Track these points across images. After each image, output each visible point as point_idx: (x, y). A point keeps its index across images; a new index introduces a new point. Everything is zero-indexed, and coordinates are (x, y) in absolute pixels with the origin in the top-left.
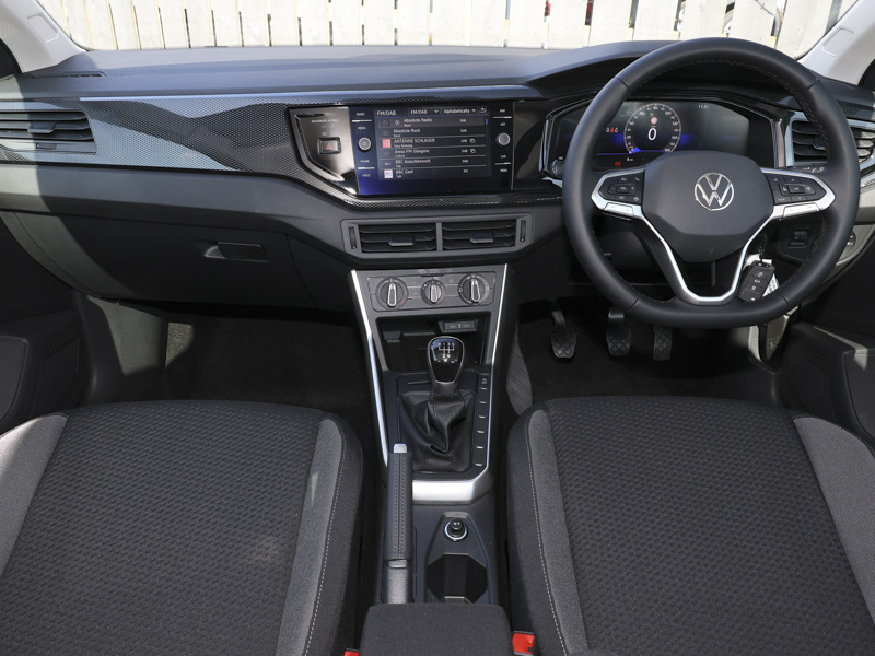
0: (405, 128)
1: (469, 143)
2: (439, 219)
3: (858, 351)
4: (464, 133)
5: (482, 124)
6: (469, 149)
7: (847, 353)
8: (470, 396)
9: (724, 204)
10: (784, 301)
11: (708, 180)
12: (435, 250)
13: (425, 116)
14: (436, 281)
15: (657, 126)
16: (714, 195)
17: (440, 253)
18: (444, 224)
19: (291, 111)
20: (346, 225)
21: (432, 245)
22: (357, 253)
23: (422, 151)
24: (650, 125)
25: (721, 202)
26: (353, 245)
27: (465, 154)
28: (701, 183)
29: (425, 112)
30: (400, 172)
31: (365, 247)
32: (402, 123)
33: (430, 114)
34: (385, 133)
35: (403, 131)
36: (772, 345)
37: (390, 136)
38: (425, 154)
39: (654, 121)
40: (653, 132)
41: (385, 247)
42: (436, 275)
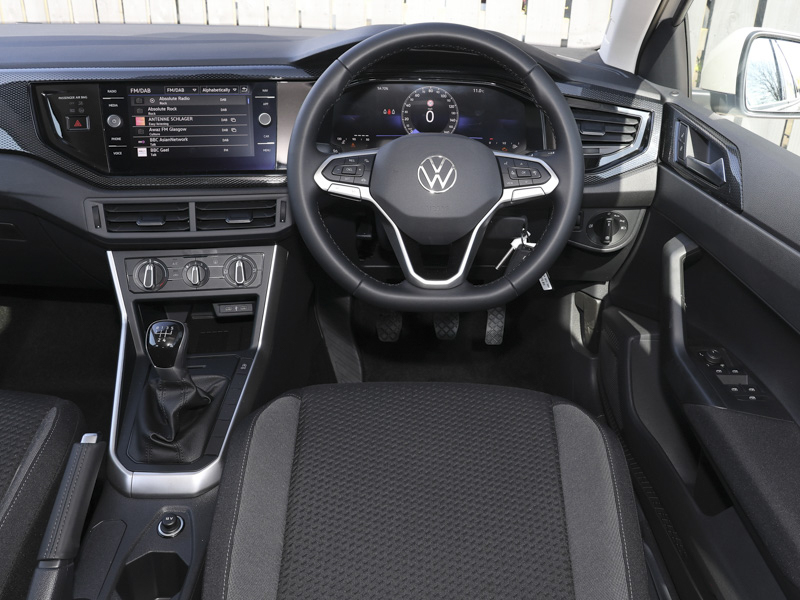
0: (161, 107)
1: (229, 122)
2: (192, 199)
3: (642, 336)
4: (224, 112)
5: (244, 103)
6: (229, 128)
7: (632, 339)
8: (223, 383)
9: (445, 188)
10: (510, 286)
11: (432, 162)
12: (189, 230)
13: (183, 95)
14: (199, 262)
15: (434, 108)
16: (437, 176)
17: (193, 233)
18: (197, 204)
19: (37, 87)
20: (90, 204)
21: (185, 224)
22: (102, 232)
23: (179, 130)
24: (426, 108)
25: (443, 184)
26: (98, 224)
27: (225, 133)
28: (424, 165)
29: (183, 90)
30: (155, 150)
31: (111, 226)
32: (157, 101)
33: (188, 92)
34: (139, 111)
35: (158, 109)
36: (589, 330)
37: (145, 113)
38: (182, 133)
39: (430, 103)
40: (430, 114)
41: (132, 226)
42: (200, 256)
